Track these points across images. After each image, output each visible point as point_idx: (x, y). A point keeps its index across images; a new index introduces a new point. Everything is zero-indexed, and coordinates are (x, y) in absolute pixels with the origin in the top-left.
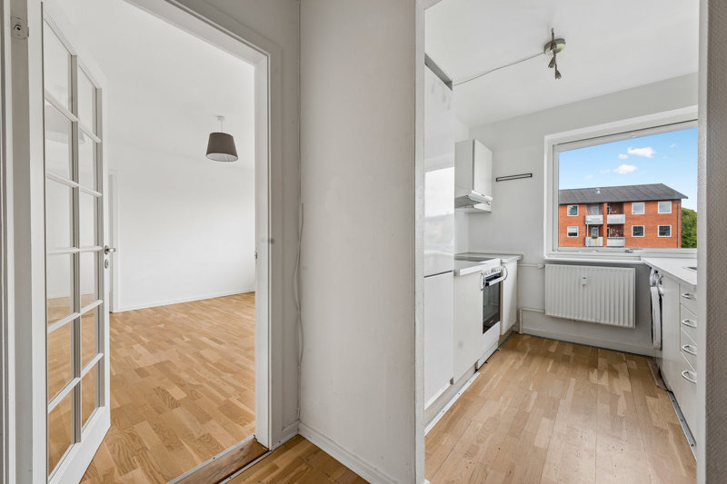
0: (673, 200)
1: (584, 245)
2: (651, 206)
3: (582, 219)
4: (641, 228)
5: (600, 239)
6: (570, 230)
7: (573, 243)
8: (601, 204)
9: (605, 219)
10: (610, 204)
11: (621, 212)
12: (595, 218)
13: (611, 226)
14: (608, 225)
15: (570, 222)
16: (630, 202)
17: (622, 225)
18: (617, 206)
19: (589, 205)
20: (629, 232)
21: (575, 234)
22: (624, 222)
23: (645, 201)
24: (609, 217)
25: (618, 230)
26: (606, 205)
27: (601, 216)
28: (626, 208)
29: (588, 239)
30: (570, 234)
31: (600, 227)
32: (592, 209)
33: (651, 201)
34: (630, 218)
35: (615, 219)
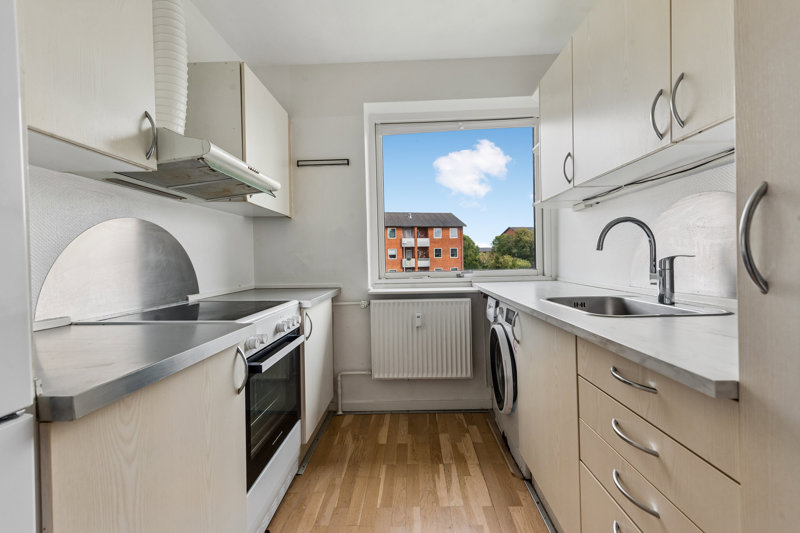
0: (458, 227)
1: (401, 266)
2: (446, 231)
3: (399, 241)
4: (440, 251)
5: (413, 260)
6: (392, 252)
7: (394, 265)
8: (412, 228)
9: (416, 241)
10: (419, 228)
11: (426, 236)
12: (408, 241)
13: (421, 248)
14: (419, 248)
15: (391, 245)
16: (432, 228)
17: (428, 248)
18: (424, 231)
19: (404, 228)
20: (432, 254)
21: (394, 256)
22: (428, 245)
23: (442, 227)
24: (419, 240)
25: (424, 251)
26: (416, 229)
27: (413, 240)
28: (429, 232)
29: (404, 260)
30: (391, 256)
31: (412, 249)
32: (406, 232)
33: (445, 228)
34: (433, 241)
35: (423, 242)
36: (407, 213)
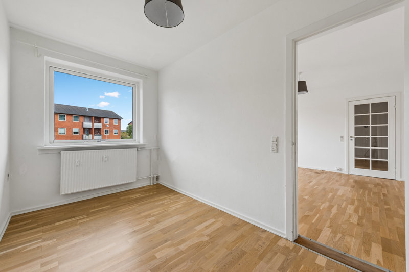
0: (119, 119)
1: (83, 139)
2: (111, 120)
3: (81, 124)
4: (108, 131)
5: (91, 135)
6: (75, 130)
7: (77, 138)
8: (90, 117)
9: (93, 125)
10: (95, 117)
11: (100, 122)
12: (87, 124)
13: (95, 129)
15: (75, 126)
16: (103, 118)
17: (100, 129)
18: (98, 119)
19: (85, 116)
20: (103, 132)
21: (77, 133)
22: (101, 127)
23: (110, 118)
24: (95, 124)
25: (98, 131)
26: (93, 118)
27: (91, 123)
28: (102, 120)
29: (85, 135)
30: (74, 133)
31: (90, 129)
32: (85, 119)
33: (111, 119)
34: (104, 126)
35: (98, 125)
36: (85, 108)
